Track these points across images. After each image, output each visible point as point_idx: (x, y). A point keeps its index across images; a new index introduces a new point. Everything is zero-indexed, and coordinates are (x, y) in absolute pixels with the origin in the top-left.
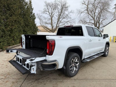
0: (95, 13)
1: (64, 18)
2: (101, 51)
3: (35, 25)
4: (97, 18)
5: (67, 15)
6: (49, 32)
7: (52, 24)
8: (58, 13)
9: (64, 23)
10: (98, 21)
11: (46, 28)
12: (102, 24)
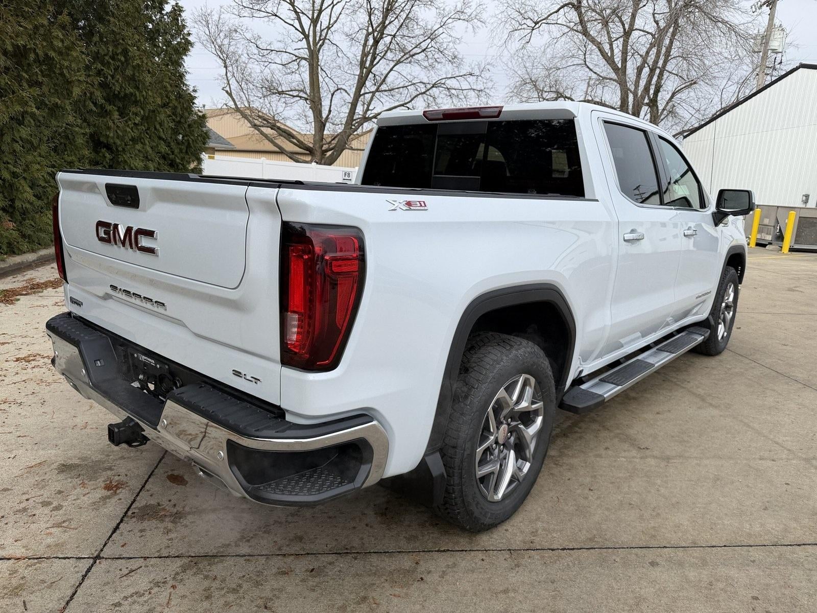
0: (632, 29)
1: (408, 56)
2: (686, 314)
3: (188, 100)
4: (640, 70)
5: (432, 36)
6: (292, 156)
7: (315, 102)
8: (363, 17)
9: (404, 96)
10: (647, 89)
11: (273, 127)
12: (672, 112)
